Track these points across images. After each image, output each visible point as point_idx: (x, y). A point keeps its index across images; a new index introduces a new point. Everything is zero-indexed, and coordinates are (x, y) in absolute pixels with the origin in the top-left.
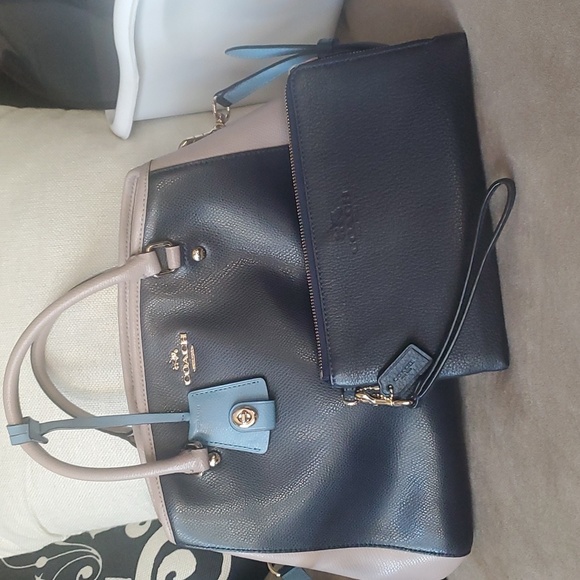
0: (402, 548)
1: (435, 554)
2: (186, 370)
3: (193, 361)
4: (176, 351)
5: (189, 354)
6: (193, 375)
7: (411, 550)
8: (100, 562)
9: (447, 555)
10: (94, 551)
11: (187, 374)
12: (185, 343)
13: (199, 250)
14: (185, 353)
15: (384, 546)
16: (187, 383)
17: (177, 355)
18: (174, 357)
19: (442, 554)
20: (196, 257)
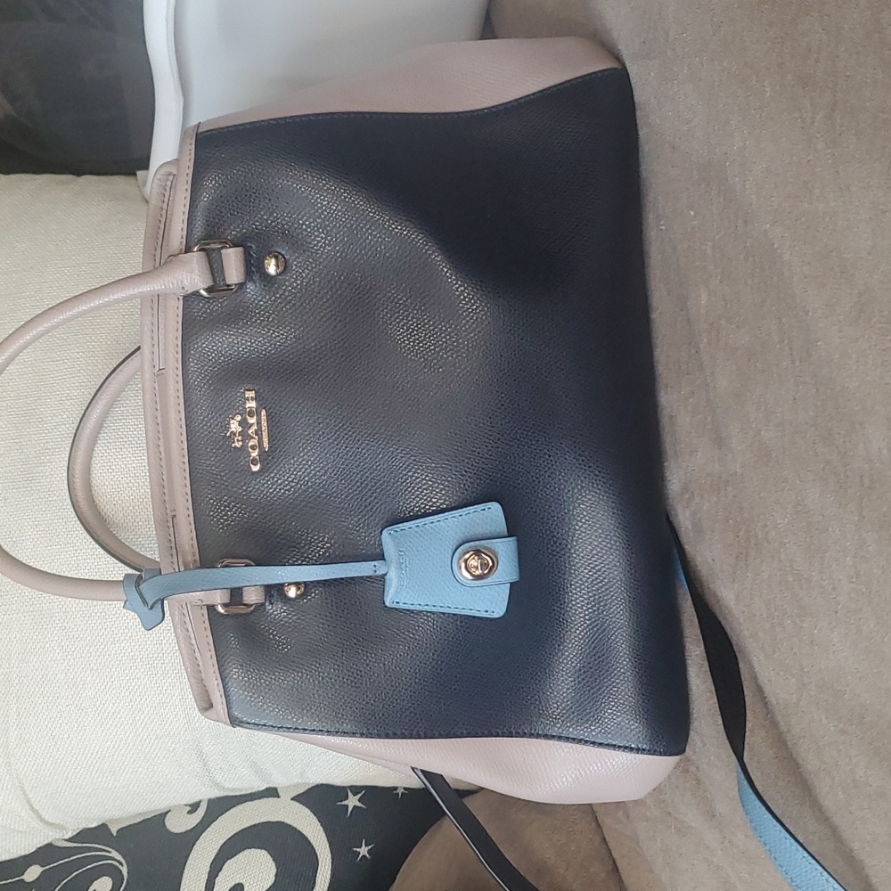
0: (580, 741)
1: (632, 749)
2: (253, 447)
3: (265, 435)
4: (239, 418)
5: (259, 423)
6: (265, 457)
7: (594, 743)
8: (124, 870)
9: (651, 752)
10: (115, 854)
11: (255, 454)
12: (252, 404)
13: (276, 258)
14: (252, 420)
15: (553, 737)
16: (255, 468)
17: (240, 423)
18: (234, 426)
19: (642, 751)
20: (272, 268)
